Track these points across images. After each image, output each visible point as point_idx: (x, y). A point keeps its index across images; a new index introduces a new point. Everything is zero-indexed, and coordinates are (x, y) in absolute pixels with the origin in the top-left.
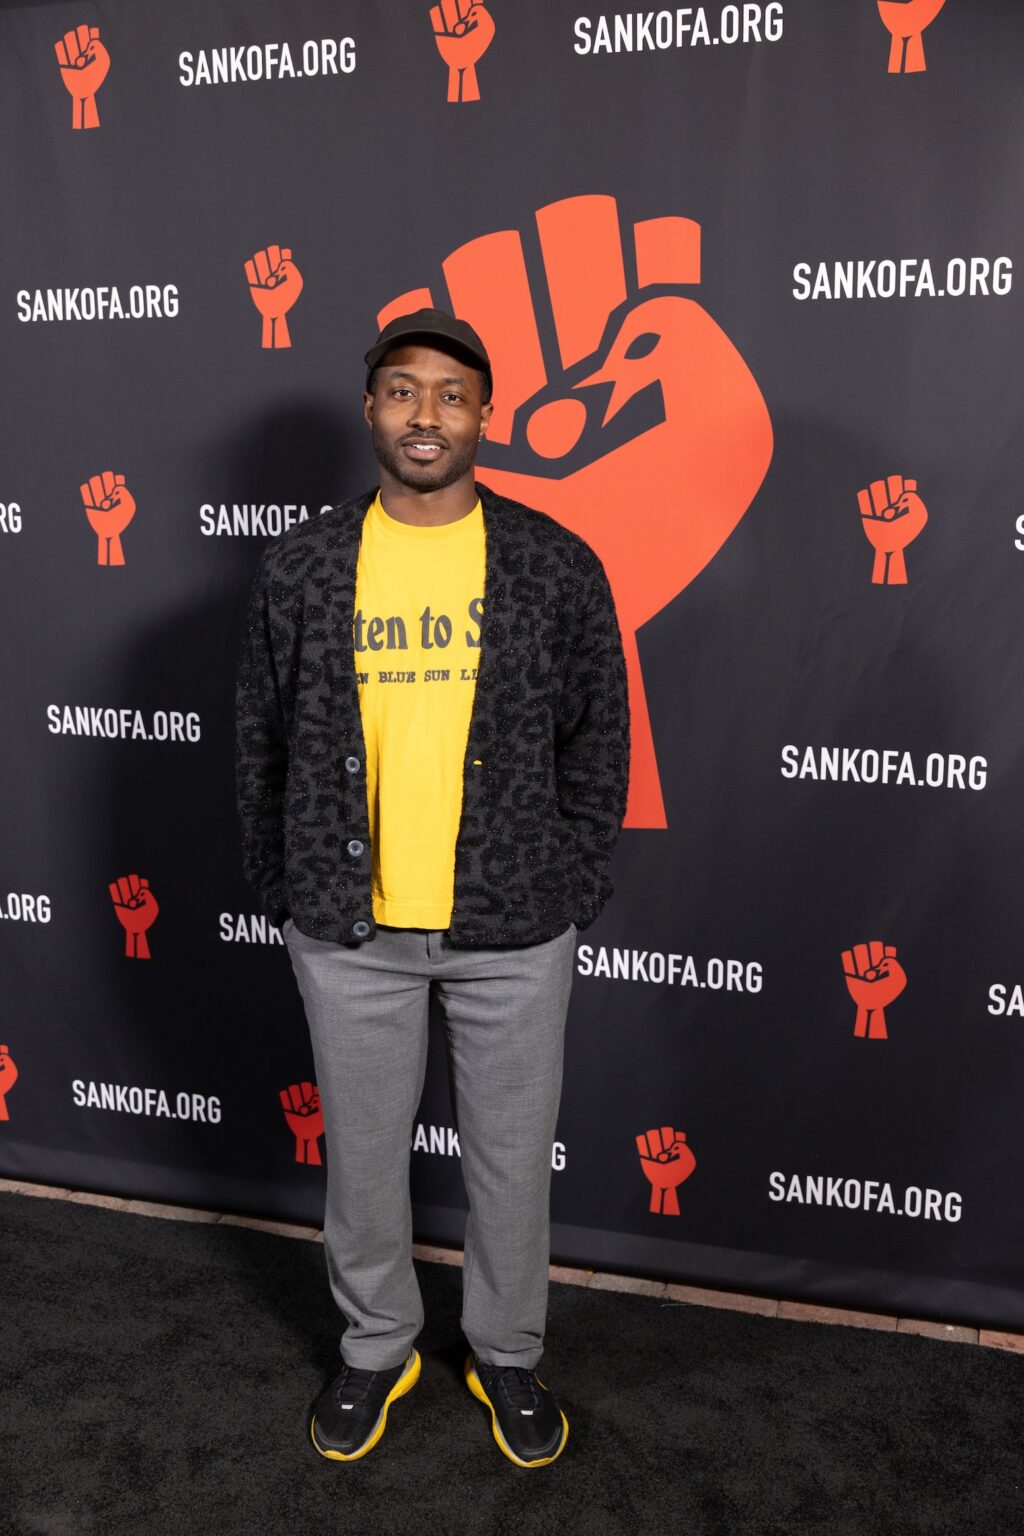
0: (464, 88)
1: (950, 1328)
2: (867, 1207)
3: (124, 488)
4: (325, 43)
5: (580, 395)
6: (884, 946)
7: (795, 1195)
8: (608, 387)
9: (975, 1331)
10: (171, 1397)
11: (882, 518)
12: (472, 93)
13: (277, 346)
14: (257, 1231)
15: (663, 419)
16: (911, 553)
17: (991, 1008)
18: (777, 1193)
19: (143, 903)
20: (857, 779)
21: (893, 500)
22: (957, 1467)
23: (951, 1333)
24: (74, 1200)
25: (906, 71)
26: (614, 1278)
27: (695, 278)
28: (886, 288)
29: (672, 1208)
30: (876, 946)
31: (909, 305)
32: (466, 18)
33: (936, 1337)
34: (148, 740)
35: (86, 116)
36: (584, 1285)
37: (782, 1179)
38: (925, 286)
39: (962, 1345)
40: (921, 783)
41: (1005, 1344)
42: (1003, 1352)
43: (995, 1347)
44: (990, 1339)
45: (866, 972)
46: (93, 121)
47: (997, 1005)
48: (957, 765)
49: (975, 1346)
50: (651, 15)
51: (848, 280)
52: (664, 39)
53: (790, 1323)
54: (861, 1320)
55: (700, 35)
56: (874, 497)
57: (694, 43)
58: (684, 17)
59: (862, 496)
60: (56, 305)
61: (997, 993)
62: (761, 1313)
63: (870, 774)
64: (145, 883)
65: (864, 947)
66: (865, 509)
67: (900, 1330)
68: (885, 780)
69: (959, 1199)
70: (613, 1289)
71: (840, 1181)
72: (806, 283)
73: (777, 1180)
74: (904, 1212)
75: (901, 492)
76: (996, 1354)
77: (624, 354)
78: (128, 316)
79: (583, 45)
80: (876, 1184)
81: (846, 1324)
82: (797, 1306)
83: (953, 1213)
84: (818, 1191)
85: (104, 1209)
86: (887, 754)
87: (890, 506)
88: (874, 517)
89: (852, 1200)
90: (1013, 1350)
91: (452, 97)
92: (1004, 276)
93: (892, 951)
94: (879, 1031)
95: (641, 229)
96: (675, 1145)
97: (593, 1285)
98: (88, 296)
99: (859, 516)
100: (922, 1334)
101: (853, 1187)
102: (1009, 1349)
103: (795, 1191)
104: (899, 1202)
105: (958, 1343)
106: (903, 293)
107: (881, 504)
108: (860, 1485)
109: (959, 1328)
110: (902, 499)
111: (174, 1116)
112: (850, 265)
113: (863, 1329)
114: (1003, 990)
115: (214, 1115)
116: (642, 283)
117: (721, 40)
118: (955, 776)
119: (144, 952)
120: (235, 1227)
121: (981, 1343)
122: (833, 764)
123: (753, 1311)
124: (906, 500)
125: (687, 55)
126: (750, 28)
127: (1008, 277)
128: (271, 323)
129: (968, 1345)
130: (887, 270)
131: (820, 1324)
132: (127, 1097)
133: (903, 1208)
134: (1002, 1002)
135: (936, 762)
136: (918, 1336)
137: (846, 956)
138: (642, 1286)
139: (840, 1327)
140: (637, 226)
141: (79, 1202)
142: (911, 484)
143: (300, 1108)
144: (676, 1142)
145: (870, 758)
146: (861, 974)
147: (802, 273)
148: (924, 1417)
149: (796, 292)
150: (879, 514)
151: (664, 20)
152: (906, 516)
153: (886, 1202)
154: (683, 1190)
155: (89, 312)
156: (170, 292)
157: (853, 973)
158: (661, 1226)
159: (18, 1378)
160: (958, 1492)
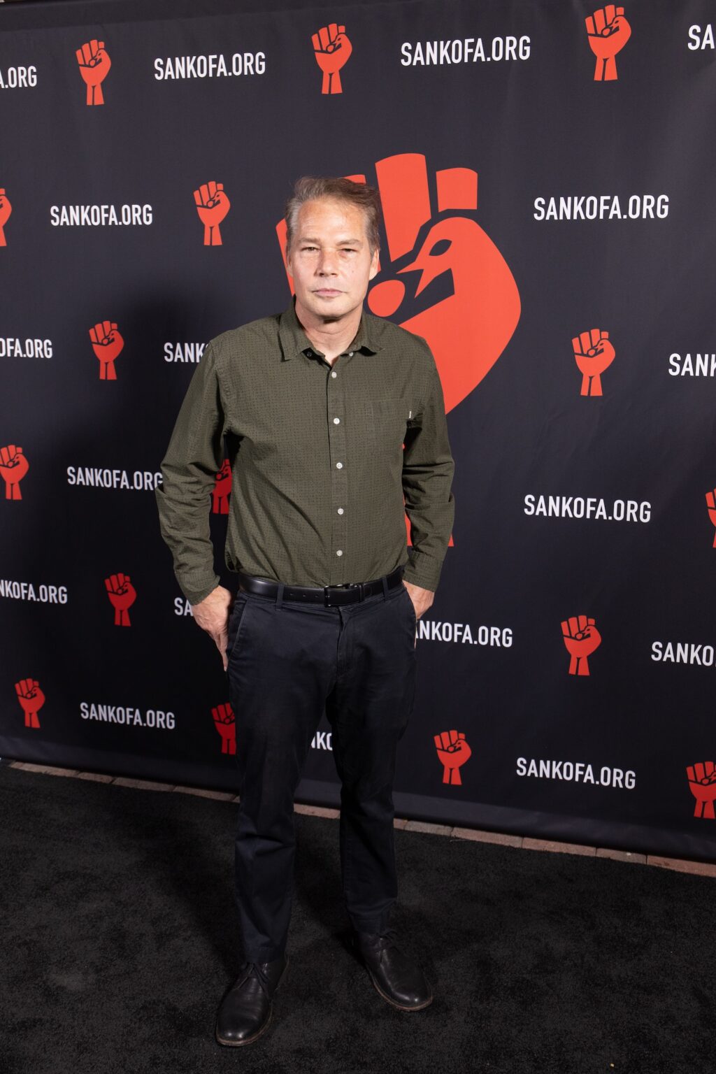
0: (333, 85)
1: (629, 854)
2: (577, 779)
3: (116, 332)
4: (246, 55)
5: (401, 278)
6: (587, 618)
7: (533, 772)
8: (418, 273)
9: (645, 856)
10: (144, 900)
11: (587, 355)
12: (337, 89)
13: (213, 244)
14: (197, 796)
15: (453, 293)
16: (605, 376)
17: (653, 657)
18: (521, 771)
19: (127, 591)
20: (571, 516)
21: (594, 344)
22: (634, 940)
23: (629, 856)
24: (82, 778)
25: (605, 80)
26: (421, 824)
27: (473, 205)
28: (591, 213)
29: (457, 780)
30: (583, 618)
31: (605, 224)
32: (334, 41)
33: (620, 860)
34: (130, 489)
35: (95, 97)
36: (402, 828)
37: (525, 762)
38: (615, 212)
39: (637, 865)
40: (610, 518)
41: (663, 863)
42: (662, 869)
43: (657, 865)
44: (654, 861)
45: (576, 635)
46: (99, 100)
47: (657, 655)
48: (632, 507)
49: (644, 865)
50: (449, 42)
51: (568, 208)
52: (457, 58)
53: (530, 851)
54: (574, 849)
55: (479, 55)
56: (582, 342)
57: (475, 60)
58: (469, 43)
59: (575, 341)
60: (76, 216)
61: (657, 647)
62: (512, 845)
63: (579, 512)
64: (128, 578)
65: (575, 619)
66: (577, 349)
67: (598, 855)
68: (588, 516)
69: (634, 775)
70: (420, 831)
71: (560, 763)
72: (542, 210)
73: (522, 763)
74: (600, 783)
75: (599, 339)
76: (657, 870)
77: (429, 251)
78: (120, 223)
79: (406, 60)
80: (583, 765)
81: (565, 852)
82: (534, 841)
83: (630, 784)
84: (547, 769)
85: (101, 783)
86: (589, 500)
87: (592, 348)
88: (582, 354)
89: (568, 775)
90: (668, 867)
91: (325, 91)
92: (664, 207)
93: (592, 621)
94: (584, 671)
95: (441, 175)
96: (459, 742)
97: (408, 828)
98: (95, 210)
99: (573, 354)
100: (612, 858)
101: (568, 767)
102: (665, 867)
103: (533, 769)
104: (597, 777)
105: (634, 863)
106: (601, 217)
107: (586, 347)
108: (574, 951)
109: (634, 854)
110: (600, 343)
111: (145, 725)
112: (569, 199)
113: (575, 855)
114: (661, 645)
115: (171, 724)
116: (441, 208)
117: (492, 59)
118: (631, 514)
119: (127, 622)
120: (184, 794)
121: (648, 863)
122: (557, 507)
123: (507, 844)
124: (602, 344)
125: (471, 67)
126: (510, 51)
127: (666, 207)
128: (210, 230)
129: (640, 864)
130: (592, 202)
131: (549, 852)
132: (115, 713)
133: (599, 780)
134: (660, 653)
135: (619, 505)
136: (609, 860)
137: (564, 625)
138: (439, 829)
139: (561, 854)
140: (438, 173)
141: (85, 778)
142: (605, 334)
143: (224, 719)
144: (459, 739)
145: (579, 503)
146: (573, 636)
147: (540, 204)
148: (613, 909)
149: (536, 216)
150: (585, 353)
151: (457, 45)
152: (602, 354)
153: (589, 776)
154: (463, 769)
155: (96, 221)
156: (147, 209)
157: (569, 635)
158: (451, 792)
159: (47, 889)
160: (636, 955)
